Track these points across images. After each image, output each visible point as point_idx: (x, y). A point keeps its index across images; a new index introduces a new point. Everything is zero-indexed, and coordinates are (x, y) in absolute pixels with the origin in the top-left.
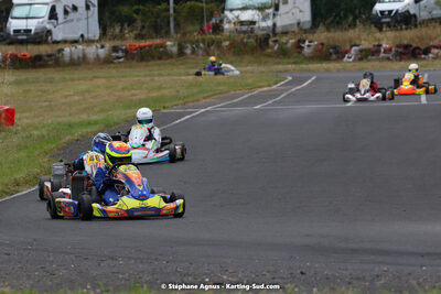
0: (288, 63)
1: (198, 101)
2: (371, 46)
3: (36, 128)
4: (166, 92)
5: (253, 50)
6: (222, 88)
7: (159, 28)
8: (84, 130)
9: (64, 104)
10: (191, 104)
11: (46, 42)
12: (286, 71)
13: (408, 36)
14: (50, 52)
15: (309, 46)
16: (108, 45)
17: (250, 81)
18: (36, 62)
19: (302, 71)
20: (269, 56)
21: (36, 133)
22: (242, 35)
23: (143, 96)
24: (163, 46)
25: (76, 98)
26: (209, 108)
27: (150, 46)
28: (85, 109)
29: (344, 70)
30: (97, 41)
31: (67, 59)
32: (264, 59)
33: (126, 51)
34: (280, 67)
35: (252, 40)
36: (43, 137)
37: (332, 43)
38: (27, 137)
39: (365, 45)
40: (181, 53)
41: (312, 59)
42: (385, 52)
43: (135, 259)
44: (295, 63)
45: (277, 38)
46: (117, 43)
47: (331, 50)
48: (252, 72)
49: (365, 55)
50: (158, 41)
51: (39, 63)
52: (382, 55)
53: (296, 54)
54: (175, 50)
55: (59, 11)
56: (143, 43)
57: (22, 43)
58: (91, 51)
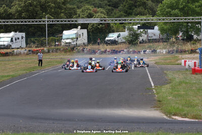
5: (70, 51)
7: (43, 44)
11: (9, 48)
13: (115, 47)
15: (86, 50)
16: (28, 49)
18: (6, 55)
20: (75, 53)
24: (43, 50)
30: (24, 48)
31: (15, 53)
33: (32, 51)
35: (69, 48)
39: (103, 50)
42: (108, 52)
45: (77, 47)
46: (30, 49)
47: (92, 51)
49: (102, 53)
50: (42, 48)
53: (82, 52)
54: (47, 51)
55: (14, 39)
56: (38, 49)
57: (2, 49)
58: (23, 51)
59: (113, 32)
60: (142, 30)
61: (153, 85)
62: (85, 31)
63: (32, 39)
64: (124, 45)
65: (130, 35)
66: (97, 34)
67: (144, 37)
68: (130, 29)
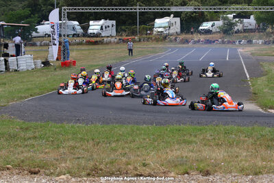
5: (162, 41)
7: (134, 33)
11: (99, 37)
13: (209, 37)
14: (100, 40)
15: (178, 39)
16: (118, 38)
18: (96, 43)
22: (159, 36)
24: (134, 38)
30: (115, 37)
31: (105, 42)
33: (123, 40)
35: (162, 37)
37: (185, 39)
39: (196, 39)
40: (140, 41)
41: (180, 43)
42: (201, 42)
46: (121, 38)
47: (185, 41)
49: (195, 42)
53: (175, 42)
54: (138, 40)
55: (104, 27)
57: (92, 37)
58: (113, 40)
59: (207, 21)
60: (237, 19)
61: (248, 77)
62: (178, 20)
63: (123, 27)
64: (219, 35)
65: (224, 24)
66: (190, 23)
67: (239, 27)
68: (225, 19)
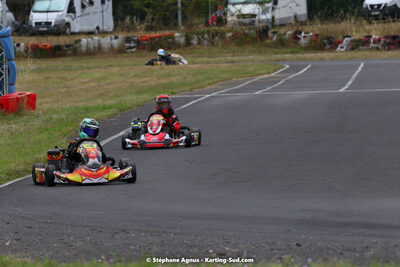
0: (286, 53)
1: (203, 87)
2: (361, 37)
3: (56, 112)
4: (174, 79)
5: (253, 41)
6: (225, 75)
7: (168, 20)
8: (100, 114)
9: (82, 90)
10: (197, 90)
11: (64, 33)
12: (284, 60)
14: (68, 43)
15: (305, 37)
16: (122, 36)
17: (251, 69)
18: (56, 52)
19: (299, 59)
20: (268, 46)
21: (55, 116)
22: (244, 27)
23: (154, 83)
24: (174, 38)
25: (93, 84)
26: (213, 94)
27: (160, 37)
28: (101, 94)
29: (337, 59)
30: (111, 33)
32: (263, 49)
33: (137, 42)
34: (279, 56)
35: (253, 31)
36: (62, 120)
37: (325, 34)
38: (47, 121)
39: (356, 36)
40: (188, 43)
41: (307, 49)
42: (374, 42)
43: (146, 232)
44: (291, 53)
45: (276, 30)
46: (130, 35)
47: (325, 41)
48: (252, 61)
49: (356, 45)
50: (167, 32)
51: (58, 53)
52: (372, 45)
53: (293, 45)
54: (182, 40)
55: (77, 5)
56: (153, 34)
57: (42, 34)
58: (106, 41)
